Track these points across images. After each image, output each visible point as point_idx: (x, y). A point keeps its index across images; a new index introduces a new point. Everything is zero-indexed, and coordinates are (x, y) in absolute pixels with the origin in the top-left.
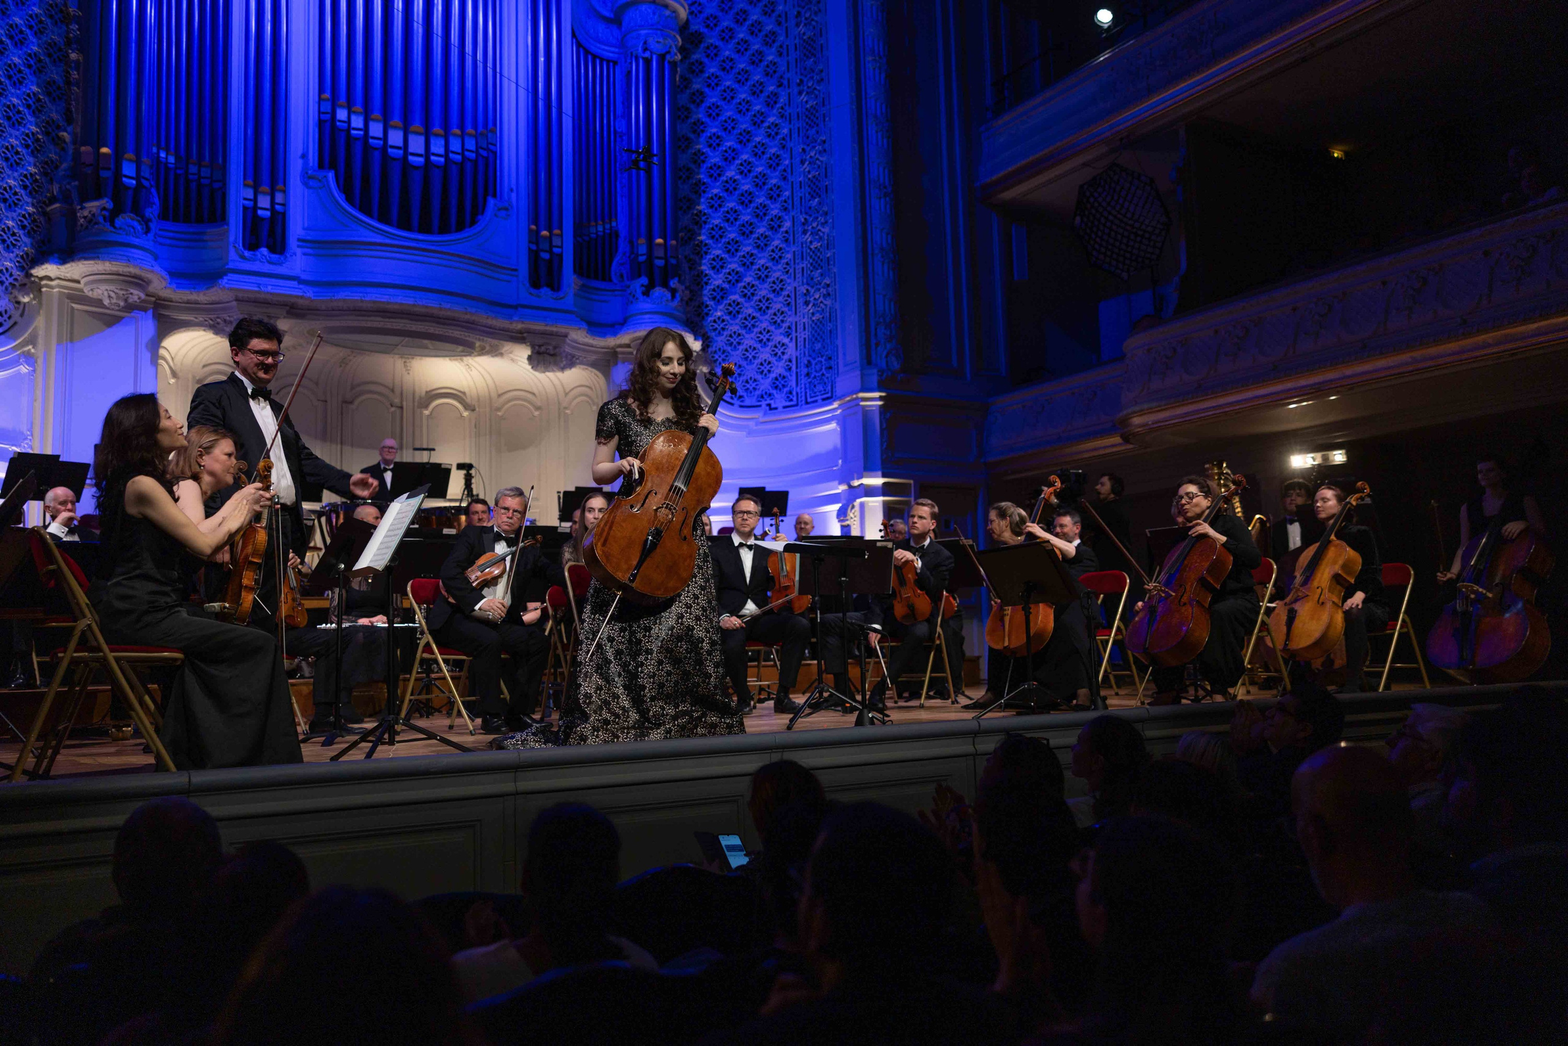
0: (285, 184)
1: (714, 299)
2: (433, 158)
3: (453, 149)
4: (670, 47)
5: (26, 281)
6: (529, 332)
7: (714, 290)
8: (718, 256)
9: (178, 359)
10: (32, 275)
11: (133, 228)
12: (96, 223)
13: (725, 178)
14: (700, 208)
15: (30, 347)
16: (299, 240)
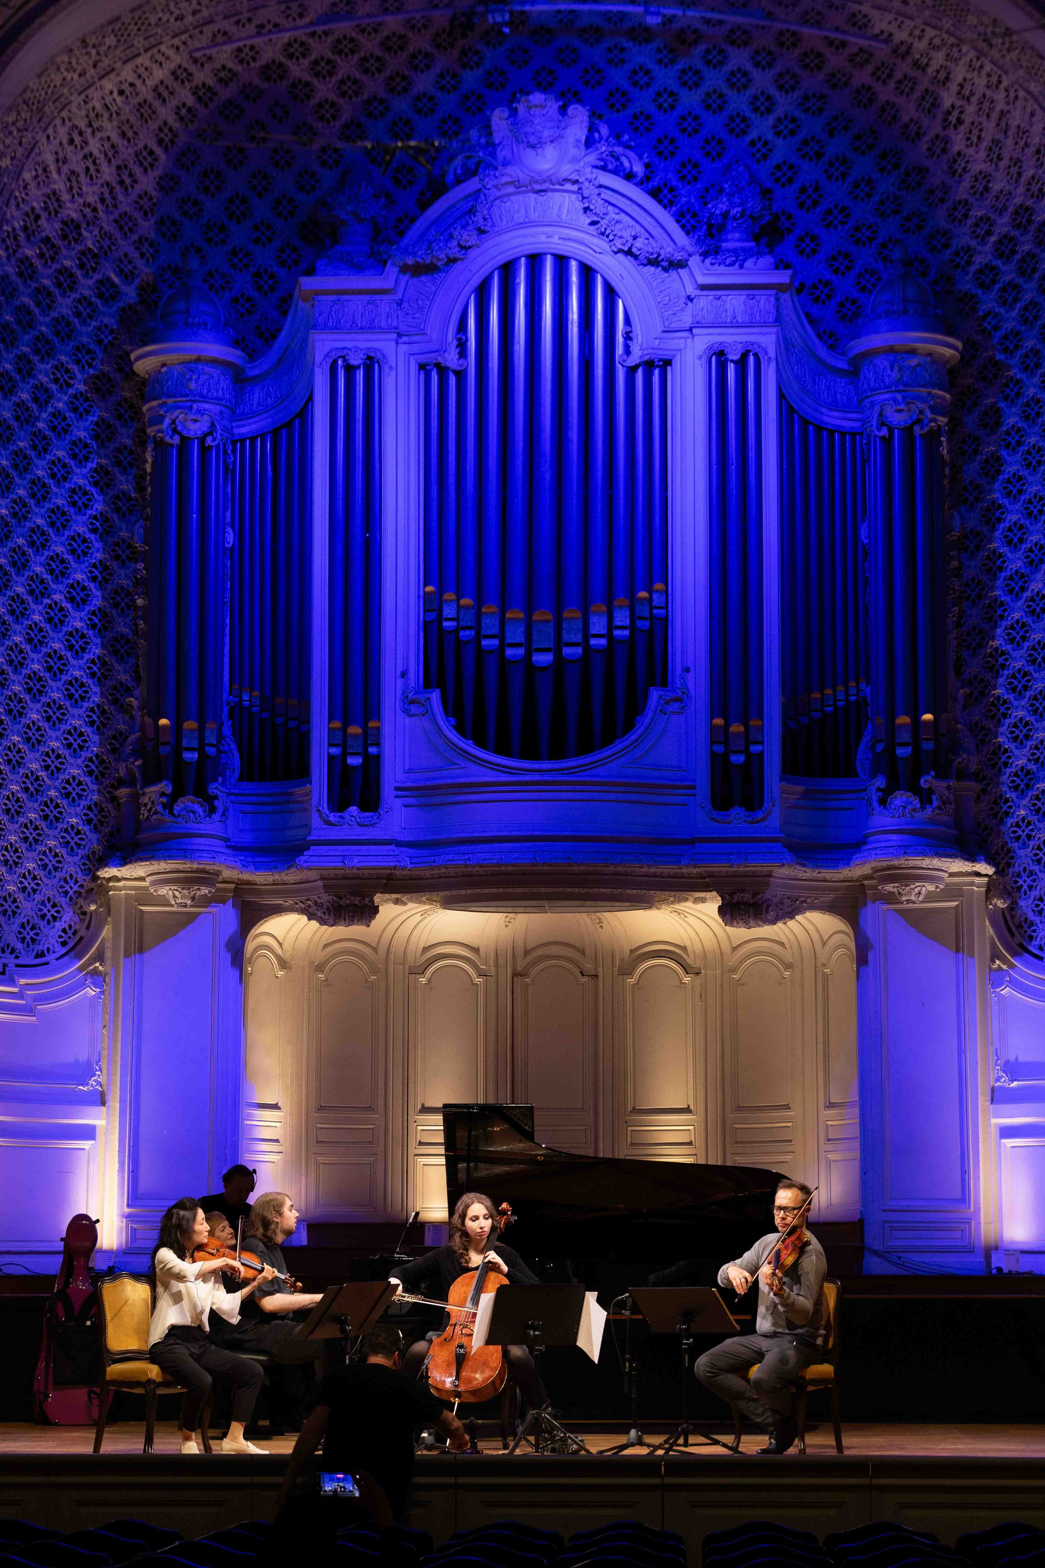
0: (379, 720)
1: (1016, 788)
2: (566, 651)
3: (593, 632)
4: (921, 412)
5: (92, 885)
6: (711, 875)
7: (1016, 775)
8: (1021, 720)
9: (287, 945)
10: (98, 878)
11: (194, 813)
12: (156, 813)
13: (1028, 594)
14: (996, 643)
15: (97, 964)
16: (397, 789)
